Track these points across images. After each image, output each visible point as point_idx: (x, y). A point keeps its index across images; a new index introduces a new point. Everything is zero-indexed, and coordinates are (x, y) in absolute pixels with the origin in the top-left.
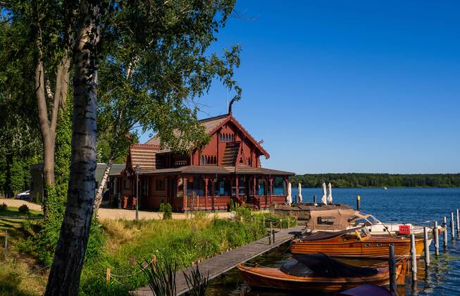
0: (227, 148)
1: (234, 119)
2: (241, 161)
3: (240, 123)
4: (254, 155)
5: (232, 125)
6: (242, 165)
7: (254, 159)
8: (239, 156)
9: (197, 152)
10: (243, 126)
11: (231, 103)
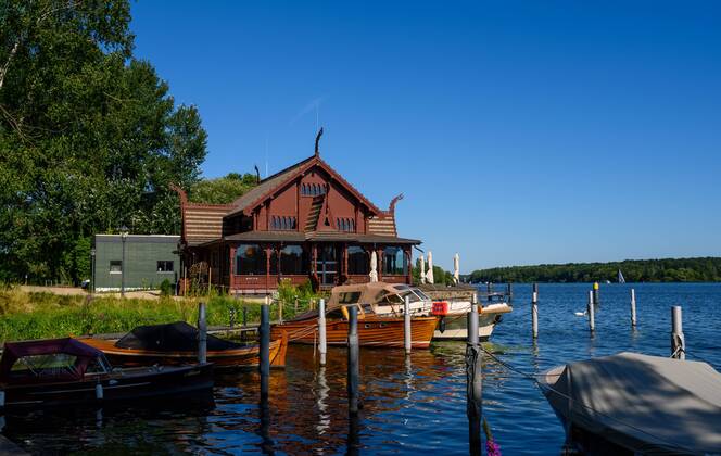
0: (313, 204)
1: (323, 163)
2: (327, 224)
3: (332, 167)
4: (361, 215)
5: (320, 170)
6: (328, 229)
7: (361, 222)
8: (323, 216)
9: (264, 210)
10: (339, 173)
11: (318, 138)
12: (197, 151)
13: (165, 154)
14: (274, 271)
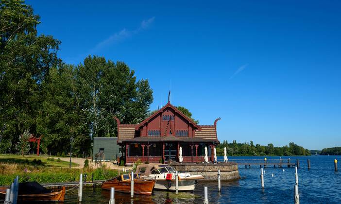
1: (171, 105)
2: (171, 133)
5: (171, 109)
6: (171, 136)
7: (191, 131)
8: (169, 129)
9: (145, 127)
11: (169, 96)
12: (149, 98)
13: (134, 100)
14: (146, 155)
